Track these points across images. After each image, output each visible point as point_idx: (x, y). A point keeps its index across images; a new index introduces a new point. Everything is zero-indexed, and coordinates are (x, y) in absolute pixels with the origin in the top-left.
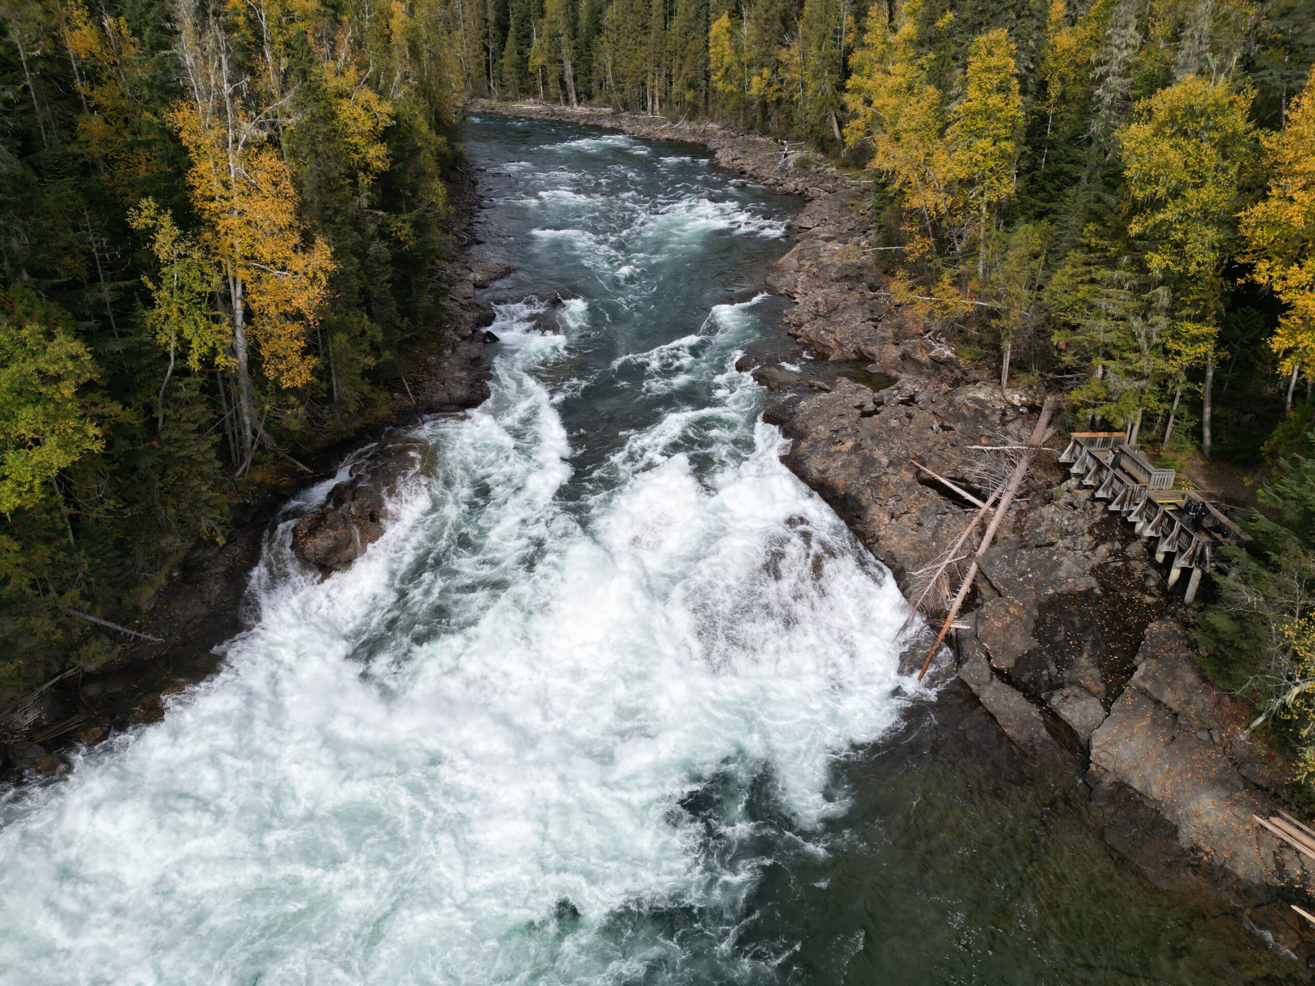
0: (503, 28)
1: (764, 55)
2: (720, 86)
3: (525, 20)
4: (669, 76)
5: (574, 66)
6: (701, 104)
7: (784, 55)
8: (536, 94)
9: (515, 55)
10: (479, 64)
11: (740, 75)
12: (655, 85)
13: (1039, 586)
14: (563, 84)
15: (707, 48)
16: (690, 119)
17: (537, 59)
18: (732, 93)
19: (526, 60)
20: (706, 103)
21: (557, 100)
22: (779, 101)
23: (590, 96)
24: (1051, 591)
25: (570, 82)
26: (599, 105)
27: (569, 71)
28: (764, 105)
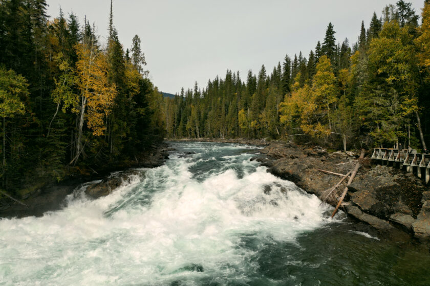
0: (179, 121)
1: (255, 117)
2: (242, 127)
3: (186, 117)
4: (227, 128)
5: (199, 128)
6: (236, 134)
7: (260, 116)
8: (188, 136)
9: (182, 127)
10: (172, 129)
11: (248, 124)
12: (223, 130)
13: (374, 186)
14: (196, 133)
15: (238, 118)
16: (233, 138)
17: (188, 126)
18: (245, 129)
19: (185, 128)
20: (238, 134)
21: (194, 137)
22: (260, 129)
23: (203, 136)
24: (379, 187)
25: (198, 132)
26: (207, 138)
27: (198, 129)
28: (255, 131)
